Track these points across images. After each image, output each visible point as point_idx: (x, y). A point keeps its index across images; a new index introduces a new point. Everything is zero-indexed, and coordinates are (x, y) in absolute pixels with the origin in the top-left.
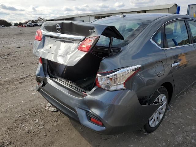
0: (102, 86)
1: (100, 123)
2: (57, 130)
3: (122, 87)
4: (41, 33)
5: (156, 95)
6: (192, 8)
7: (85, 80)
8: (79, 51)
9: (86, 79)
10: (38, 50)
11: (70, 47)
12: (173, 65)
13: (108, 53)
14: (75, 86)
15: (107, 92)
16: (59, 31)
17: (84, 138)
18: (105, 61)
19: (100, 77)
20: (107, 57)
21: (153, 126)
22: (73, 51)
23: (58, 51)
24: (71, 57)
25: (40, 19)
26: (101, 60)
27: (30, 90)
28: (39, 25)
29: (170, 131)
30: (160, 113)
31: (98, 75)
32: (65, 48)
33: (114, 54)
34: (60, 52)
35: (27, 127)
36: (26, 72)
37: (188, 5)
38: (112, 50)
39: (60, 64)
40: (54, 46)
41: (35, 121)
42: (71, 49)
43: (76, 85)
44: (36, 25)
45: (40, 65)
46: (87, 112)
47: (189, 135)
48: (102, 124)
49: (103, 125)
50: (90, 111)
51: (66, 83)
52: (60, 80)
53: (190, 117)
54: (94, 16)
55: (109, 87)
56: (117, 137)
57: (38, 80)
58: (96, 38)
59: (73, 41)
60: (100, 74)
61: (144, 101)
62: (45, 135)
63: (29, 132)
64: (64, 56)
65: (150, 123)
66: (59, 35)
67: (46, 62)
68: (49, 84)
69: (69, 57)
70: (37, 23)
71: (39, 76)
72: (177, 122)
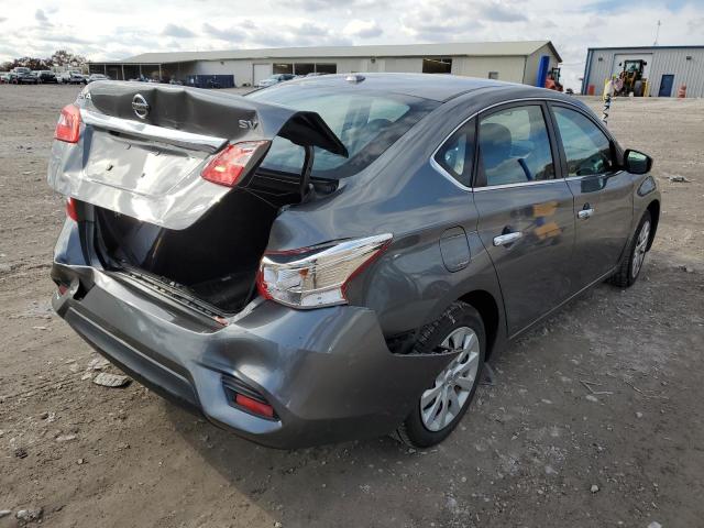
0: (277, 297)
1: (265, 409)
2: (122, 445)
3: (336, 297)
4: (80, 116)
5: (445, 328)
6: (601, 59)
7: (224, 279)
8: (208, 182)
9: (229, 278)
10: (67, 175)
11: (176, 170)
12: (499, 240)
13: (300, 195)
14: (188, 297)
15: (292, 313)
16: (141, 116)
17: (216, 469)
18: (287, 218)
19: (270, 266)
20: (293, 208)
21: (435, 426)
22: (185, 183)
23: (135, 182)
24: (178, 201)
25: (62, 58)
26: (275, 214)
27: (25, 314)
28: (59, 78)
29: (487, 443)
30: (458, 389)
31: (265, 260)
32: (158, 170)
33: (318, 197)
34: (144, 185)
35: (13, 439)
36: (8, 253)
37: (589, 50)
38: (311, 186)
39: (144, 223)
40: (122, 163)
41: (45, 417)
42: (180, 174)
43: (192, 294)
44: (49, 80)
45: (70, 225)
46: (227, 378)
47: (539, 453)
48: (271, 413)
49: (276, 417)
50: (235, 374)
51: (159, 288)
52: (137, 277)
53: (548, 402)
54: (272, 62)
55: (297, 297)
56: (324, 463)
57: (62, 278)
58: (261, 147)
59: (186, 151)
60: (270, 256)
61: (405, 344)
62: (80, 461)
63: (22, 454)
64: (155, 198)
65: (427, 416)
66: (141, 128)
67: (91, 217)
68: (100, 288)
69: (171, 199)
70: (51, 72)
71: (65, 262)
72: (510, 417)
